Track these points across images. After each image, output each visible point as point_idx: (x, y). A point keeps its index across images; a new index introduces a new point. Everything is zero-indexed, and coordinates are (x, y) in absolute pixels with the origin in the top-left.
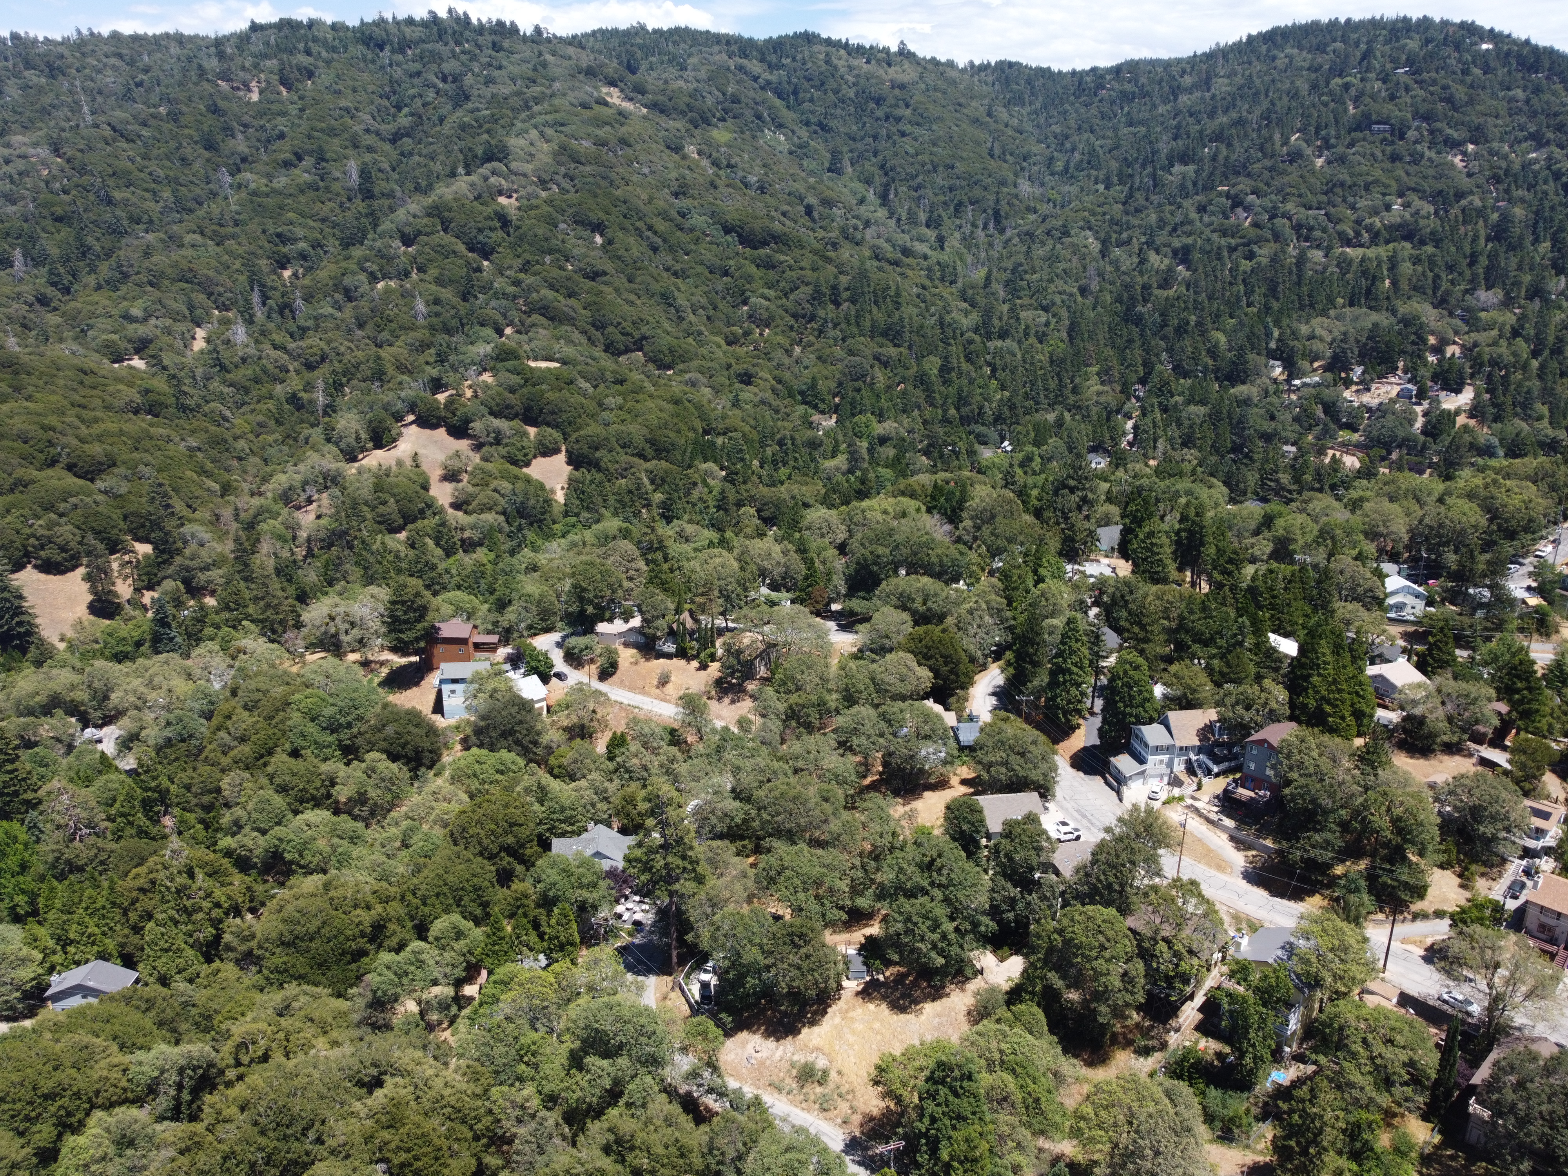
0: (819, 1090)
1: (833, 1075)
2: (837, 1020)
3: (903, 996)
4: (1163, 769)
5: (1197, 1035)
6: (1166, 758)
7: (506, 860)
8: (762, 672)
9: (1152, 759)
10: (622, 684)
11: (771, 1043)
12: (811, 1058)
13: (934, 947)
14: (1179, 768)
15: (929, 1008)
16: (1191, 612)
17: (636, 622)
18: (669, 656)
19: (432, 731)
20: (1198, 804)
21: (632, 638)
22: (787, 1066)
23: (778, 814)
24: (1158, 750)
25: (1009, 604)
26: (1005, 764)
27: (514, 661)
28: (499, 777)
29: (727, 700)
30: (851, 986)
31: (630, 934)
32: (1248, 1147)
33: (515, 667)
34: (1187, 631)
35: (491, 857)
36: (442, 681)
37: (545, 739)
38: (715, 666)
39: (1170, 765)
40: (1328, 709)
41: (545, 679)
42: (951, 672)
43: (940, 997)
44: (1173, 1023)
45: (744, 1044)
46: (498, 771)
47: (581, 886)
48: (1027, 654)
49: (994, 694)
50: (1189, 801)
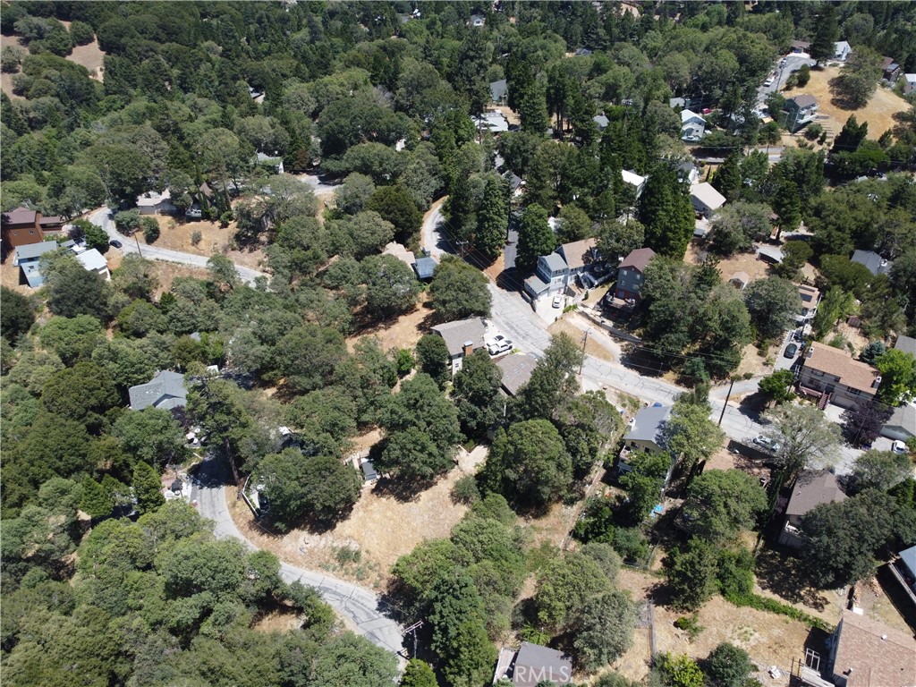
0: (355, 565)
1: (363, 553)
2: (361, 514)
3: (405, 489)
4: (561, 285)
5: (603, 485)
6: (562, 277)
7: (94, 417)
8: (269, 225)
9: (553, 279)
10: (165, 245)
11: (316, 537)
12: (345, 544)
13: (425, 463)
14: (571, 282)
15: (424, 495)
16: (571, 165)
17: (166, 195)
18: (197, 219)
19: (20, 301)
20: (588, 311)
21: (167, 208)
22: (330, 550)
23: (297, 358)
24: (557, 273)
25: (441, 159)
26: (456, 299)
27: (77, 236)
28: (80, 336)
29: (246, 250)
30: (369, 485)
31: (201, 454)
32: (645, 569)
33: (78, 241)
34: (568, 178)
35: (81, 417)
36: (20, 261)
37: (111, 301)
38: (233, 225)
39: (565, 281)
40: (670, 235)
41: (103, 249)
42: (407, 220)
43: (431, 486)
44: (587, 478)
45: (297, 538)
46: (78, 333)
47: (156, 432)
48: (460, 206)
49: (437, 230)
50: (581, 309)
